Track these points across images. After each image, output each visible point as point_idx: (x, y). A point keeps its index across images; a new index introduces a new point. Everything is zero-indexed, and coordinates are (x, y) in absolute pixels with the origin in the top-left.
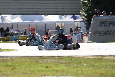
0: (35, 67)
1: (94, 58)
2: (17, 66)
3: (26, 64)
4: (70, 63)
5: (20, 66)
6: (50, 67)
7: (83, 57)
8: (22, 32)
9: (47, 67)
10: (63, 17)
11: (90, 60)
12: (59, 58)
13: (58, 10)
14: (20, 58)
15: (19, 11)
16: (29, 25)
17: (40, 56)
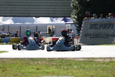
0: (26, 69)
1: (84, 60)
2: (8, 68)
3: (17, 65)
4: (60, 65)
5: (10, 68)
6: (41, 69)
7: (73, 59)
8: (14, 34)
9: (38, 69)
10: (54, 19)
11: (80, 63)
12: (49, 60)
13: (49, 12)
14: (11, 60)
15: (11, 13)
16: (20, 27)
17: (31, 58)
